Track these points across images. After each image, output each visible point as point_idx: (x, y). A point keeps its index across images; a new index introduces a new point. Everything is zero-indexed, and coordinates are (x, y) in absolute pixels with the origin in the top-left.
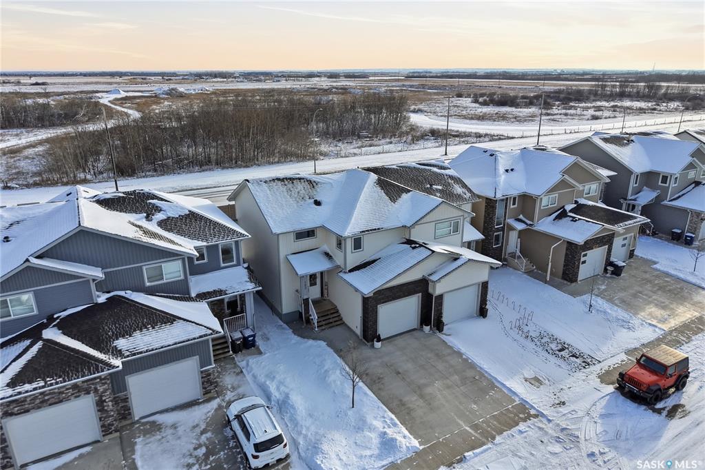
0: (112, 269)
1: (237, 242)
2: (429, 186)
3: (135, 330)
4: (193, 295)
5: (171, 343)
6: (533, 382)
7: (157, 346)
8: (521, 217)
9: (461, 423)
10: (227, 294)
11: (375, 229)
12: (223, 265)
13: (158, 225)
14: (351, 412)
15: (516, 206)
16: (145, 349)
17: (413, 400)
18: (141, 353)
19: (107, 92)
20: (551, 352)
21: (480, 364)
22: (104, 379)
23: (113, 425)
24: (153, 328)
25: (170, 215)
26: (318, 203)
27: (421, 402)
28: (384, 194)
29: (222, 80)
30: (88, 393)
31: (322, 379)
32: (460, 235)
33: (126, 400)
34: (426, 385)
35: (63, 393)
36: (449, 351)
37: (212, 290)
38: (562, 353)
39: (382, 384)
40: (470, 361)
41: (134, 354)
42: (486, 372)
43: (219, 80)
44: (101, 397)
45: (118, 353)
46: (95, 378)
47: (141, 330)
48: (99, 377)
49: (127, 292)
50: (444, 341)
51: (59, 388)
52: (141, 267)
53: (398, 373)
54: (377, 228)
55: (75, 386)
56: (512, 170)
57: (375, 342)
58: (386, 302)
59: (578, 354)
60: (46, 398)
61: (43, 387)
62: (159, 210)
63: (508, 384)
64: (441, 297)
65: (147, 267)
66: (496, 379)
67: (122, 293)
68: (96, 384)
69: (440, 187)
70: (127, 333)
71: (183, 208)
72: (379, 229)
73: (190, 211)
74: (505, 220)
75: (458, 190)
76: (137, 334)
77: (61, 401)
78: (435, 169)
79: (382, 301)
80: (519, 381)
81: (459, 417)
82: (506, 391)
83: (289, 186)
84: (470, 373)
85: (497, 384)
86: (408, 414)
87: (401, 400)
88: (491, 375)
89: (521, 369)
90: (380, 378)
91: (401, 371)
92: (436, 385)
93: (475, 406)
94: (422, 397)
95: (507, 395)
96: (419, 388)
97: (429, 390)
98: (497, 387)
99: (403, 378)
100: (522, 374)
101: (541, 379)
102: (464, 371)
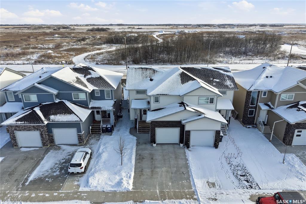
0: (62, 92)
1: (111, 90)
2: (212, 79)
3: (59, 114)
4: (90, 107)
5: (65, 121)
6: (210, 184)
7: (61, 120)
8: (269, 103)
9: (157, 188)
10: (101, 109)
11: (164, 94)
12: (106, 98)
13: (87, 80)
14: (119, 167)
15: (266, 96)
16: (56, 121)
17: (147, 171)
18: (55, 121)
19: (158, 32)
20: (235, 174)
21: (192, 167)
22: (43, 127)
23: (46, 143)
24: (64, 114)
25: (93, 76)
26: (151, 80)
27: (149, 174)
28: (180, 80)
29: (208, 27)
30: (38, 130)
32: (215, 105)
33: (52, 136)
34: (158, 167)
35: (30, 128)
36: (183, 157)
37: (97, 107)
38: (241, 177)
39: (142, 161)
40: (188, 165)
41: (53, 121)
42: (191, 172)
43: (207, 27)
44: (42, 133)
45: (49, 119)
46: (39, 126)
47: (60, 114)
48: (41, 126)
49: (66, 101)
50: (185, 153)
51: (29, 126)
52: (71, 93)
53: (152, 159)
54: (165, 94)
55: (34, 127)
56: (271, 77)
57: (153, 144)
58: (160, 127)
59: (251, 180)
60: (26, 128)
61: (23, 124)
62: (90, 74)
63: (195, 180)
64: (189, 132)
65: (74, 93)
66: (192, 176)
67: (64, 101)
68: (40, 128)
69: (218, 80)
70: (55, 114)
71: (98, 75)
72: (166, 95)
73: (100, 76)
74: (257, 103)
75: (228, 83)
76: (58, 115)
77: (30, 130)
78: (222, 72)
79: (158, 126)
80: (203, 181)
81: (159, 185)
82: (192, 183)
83: (144, 71)
84: (183, 170)
85: (191, 179)
86: (140, 176)
87: (142, 169)
88: (192, 174)
89: (210, 177)
90: (143, 158)
91: (154, 158)
92: (163, 169)
93: (171, 184)
94: (152, 171)
95: (191, 185)
96: (155, 167)
97: (158, 170)
98: (189, 180)
99: (152, 161)
100: (208, 179)
101: (216, 184)
102: (181, 168)
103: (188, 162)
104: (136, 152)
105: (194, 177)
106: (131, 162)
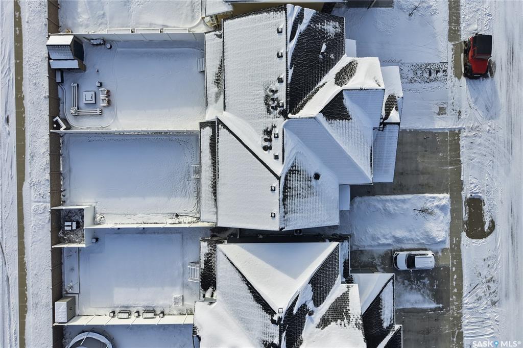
2: (321, 56)
3: (380, 318)
5: (392, 301)
6: (442, 113)
7: (392, 307)
9: (446, 168)
17: (422, 179)
18: (394, 315)
20: (428, 80)
24: (381, 309)
25: (311, 298)
26: (317, 176)
27: (426, 176)
28: (341, 121)
31: (389, 214)
34: (417, 167)
38: (432, 75)
39: (405, 186)
40: (413, 131)
41: (394, 319)
42: (424, 129)
45: (391, 326)
47: (381, 315)
59: (436, 67)
63: (436, 127)
66: (431, 129)
69: (324, 46)
70: (380, 322)
73: (309, 283)
80: (437, 119)
81: (443, 167)
82: (440, 131)
83: (294, 193)
84: (421, 138)
85: (434, 131)
86: (429, 187)
87: (420, 185)
88: (427, 129)
89: (431, 109)
90: (401, 185)
91: (401, 171)
92: (419, 161)
93: (441, 154)
94: (423, 173)
95: (442, 133)
96: (417, 170)
97: (421, 167)
98: (436, 133)
99: (407, 173)
100: (435, 112)
101: (441, 106)
102: (418, 139)
103: (408, 130)
104: (389, 195)
105: (433, 128)
106: (409, 199)
